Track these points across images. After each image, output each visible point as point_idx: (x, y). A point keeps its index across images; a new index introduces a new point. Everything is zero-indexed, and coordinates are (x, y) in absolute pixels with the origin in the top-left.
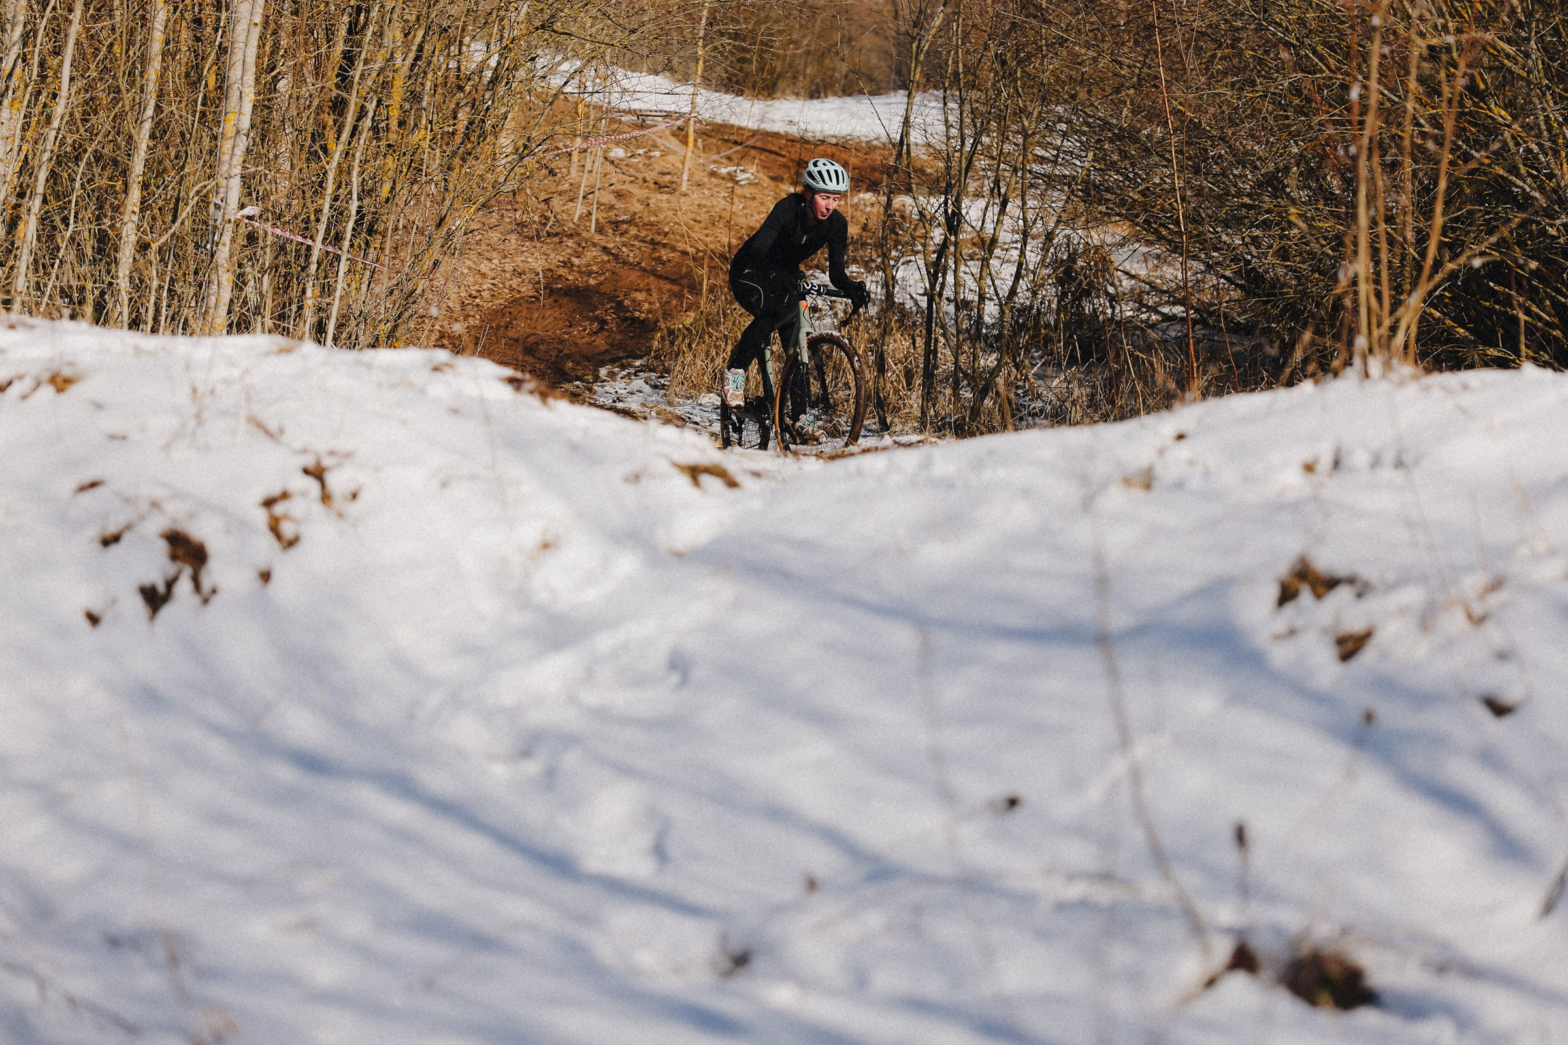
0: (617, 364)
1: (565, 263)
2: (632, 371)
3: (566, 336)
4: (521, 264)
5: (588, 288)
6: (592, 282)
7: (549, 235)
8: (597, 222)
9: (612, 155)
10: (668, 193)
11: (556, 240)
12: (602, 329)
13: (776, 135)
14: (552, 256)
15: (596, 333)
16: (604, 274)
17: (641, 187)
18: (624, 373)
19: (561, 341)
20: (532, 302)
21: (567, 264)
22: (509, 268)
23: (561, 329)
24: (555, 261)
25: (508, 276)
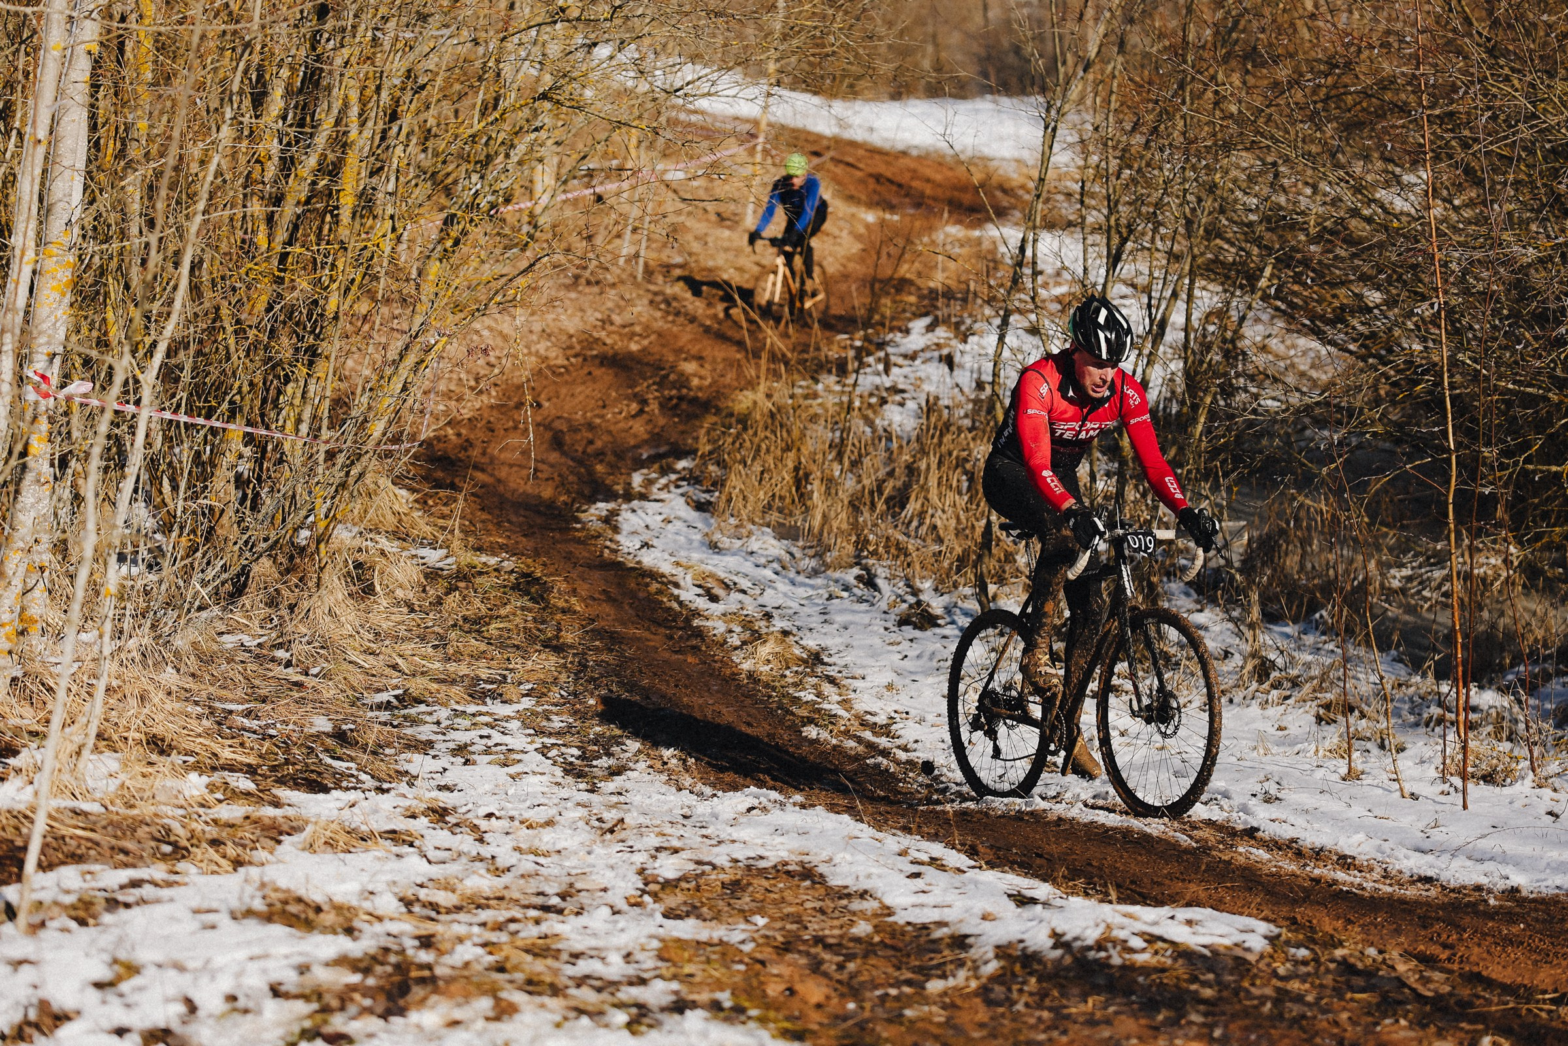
0: (656, 466)
1: (603, 321)
2: (673, 477)
3: (598, 421)
4: (552, 324)
5: (630, 356)
6: (634, 347)
7: (589, 283)
8: (646, 265)
9: (669, 177)
10: (729, 228)
11: (596, 289)
12: (641, 412)
13: (853, 144)
14: (589, 312)
15: (634, 417)
16: (648, 336)
17: (699, 221)
18: (663, 481)
19: (591, 427)
20: (561, 374)
21: (606, 322)
22: (537, 327)
23: (592, 410)
24: (592, 319)
25: (535, 338)
